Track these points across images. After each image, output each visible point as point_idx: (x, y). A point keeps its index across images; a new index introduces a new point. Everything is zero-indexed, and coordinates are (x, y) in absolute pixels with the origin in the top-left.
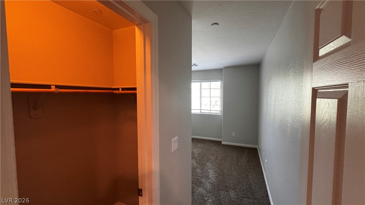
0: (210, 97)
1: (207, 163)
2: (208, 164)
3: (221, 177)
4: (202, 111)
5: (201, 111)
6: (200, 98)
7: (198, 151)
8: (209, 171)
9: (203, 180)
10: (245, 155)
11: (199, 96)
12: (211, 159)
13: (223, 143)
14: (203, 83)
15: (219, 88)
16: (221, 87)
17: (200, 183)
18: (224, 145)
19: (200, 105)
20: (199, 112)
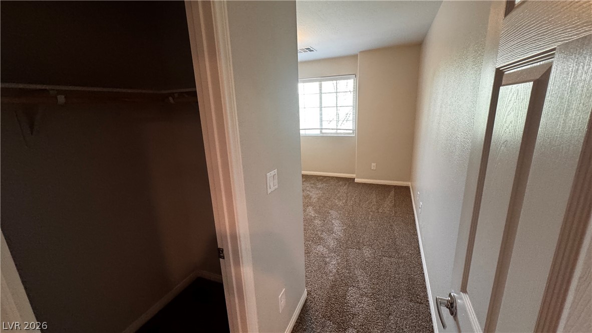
0: (337, 107)
1: (330, 211)
2: (332, 212)
3: (351, 230)
4: (324, 131)
5: (321, 131)
6: (319, 109)
7: (317, 194)
8: (333, 222)
9: (324, 235)
10: (389, 197)
11: (318, 105)
12: (337, 205)
13: (357, 180)
14: (324, 84)
15: (352, 90)
16: (354, 88)
17: (319, 239)
18: (359, 184)
19: (319, 120)
20: (319, 133)
